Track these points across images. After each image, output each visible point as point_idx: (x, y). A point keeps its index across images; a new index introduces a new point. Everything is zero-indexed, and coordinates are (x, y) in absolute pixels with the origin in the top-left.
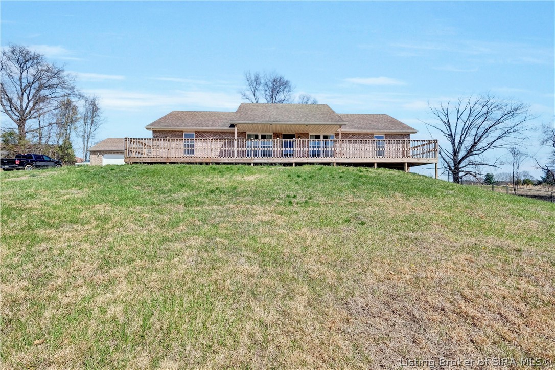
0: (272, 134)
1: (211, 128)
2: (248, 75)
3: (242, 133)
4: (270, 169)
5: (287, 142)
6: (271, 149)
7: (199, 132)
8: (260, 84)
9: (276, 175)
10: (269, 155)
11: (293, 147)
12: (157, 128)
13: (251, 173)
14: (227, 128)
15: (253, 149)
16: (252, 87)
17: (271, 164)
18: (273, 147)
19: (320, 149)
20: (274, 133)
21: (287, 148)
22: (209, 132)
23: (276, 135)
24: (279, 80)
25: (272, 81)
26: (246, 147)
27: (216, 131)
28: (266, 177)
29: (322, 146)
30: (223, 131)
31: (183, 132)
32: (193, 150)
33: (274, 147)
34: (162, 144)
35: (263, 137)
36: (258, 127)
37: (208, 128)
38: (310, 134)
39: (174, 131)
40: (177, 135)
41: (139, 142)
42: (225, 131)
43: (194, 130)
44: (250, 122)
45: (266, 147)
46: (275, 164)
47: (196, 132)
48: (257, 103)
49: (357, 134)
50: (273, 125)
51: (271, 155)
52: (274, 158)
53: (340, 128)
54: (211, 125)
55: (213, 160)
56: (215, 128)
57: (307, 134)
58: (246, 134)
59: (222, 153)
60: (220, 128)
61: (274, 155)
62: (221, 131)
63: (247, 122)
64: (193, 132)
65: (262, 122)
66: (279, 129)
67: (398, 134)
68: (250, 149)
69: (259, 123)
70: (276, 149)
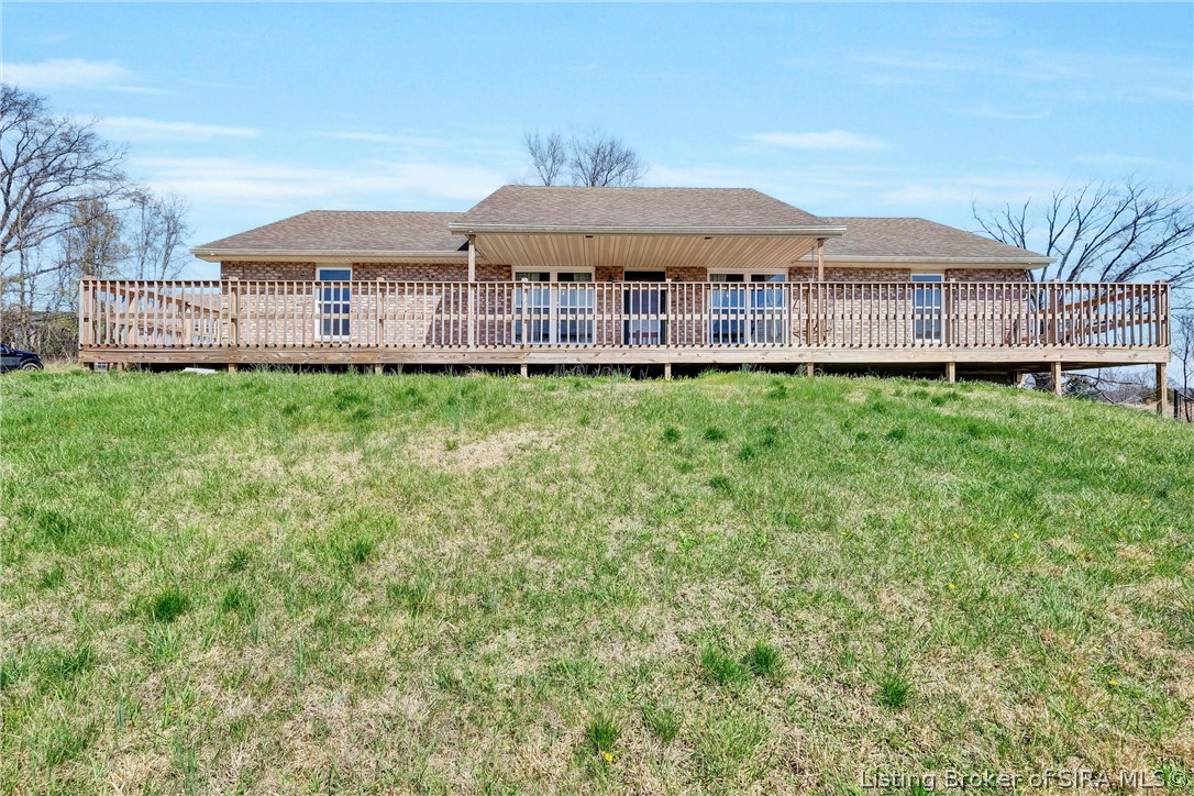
0: (591, 270)
1: (400, 252)
2: (533, 140)
3: (499, 267)
4: (585, 395)
5: (645, 293)
6: (589, 317)
7: (364, 266)
8: (562, 161)
9: (611, 428)
10: (582, 336)
11: (663, 310)
12: (236, 254)
13: (499, 416)
14: (450, 253)
15: (526, 316)
16: (542, 168)
17: (590, 369)
18: (595, 311)
19: (741, 317)
20: (597, 269)
21: (645, 312)
22: (396, 266)
23: (606, 273)
24: (609, 148)
25: (594, 154)
26: (509, 312)
27: (417, 261)
28: (562, 442)
29: (748, 307)
30: (437, 261)
31: (314, 265)
32: (346, 323)
33: (600, 311)
34: (252, 302)
35: (565, 277)
36: (545, 243)
37: (389, 252)
38: (711, 270)
39: (287, 264)
40: (293, 273)
41: (151, 295)
42: (445, 261)
43: (348, 260)
44: (520, 227)
45: (573, 311)
46: (605, 369)
47: (356, 265)
48: (548, 185)
49: (857, 270)
50: (596, 238)
51: (590, 336)
52: (599, 347)
53: (820, 245)
54: (402, 243)
55: (387, 354)
56: (410, 252)
57: (703, 270)
58: (510, 271)
59: (438, 329)
60: (427, 252)
61: (600, 337)
62: (431, 261)
63: (509, 226)
64: (346, 265)
65: (559, 228)
66: (615, 253)
67: (988, 270)
68: (517, 317)
69: (549, 228)
70: (607, 317)
